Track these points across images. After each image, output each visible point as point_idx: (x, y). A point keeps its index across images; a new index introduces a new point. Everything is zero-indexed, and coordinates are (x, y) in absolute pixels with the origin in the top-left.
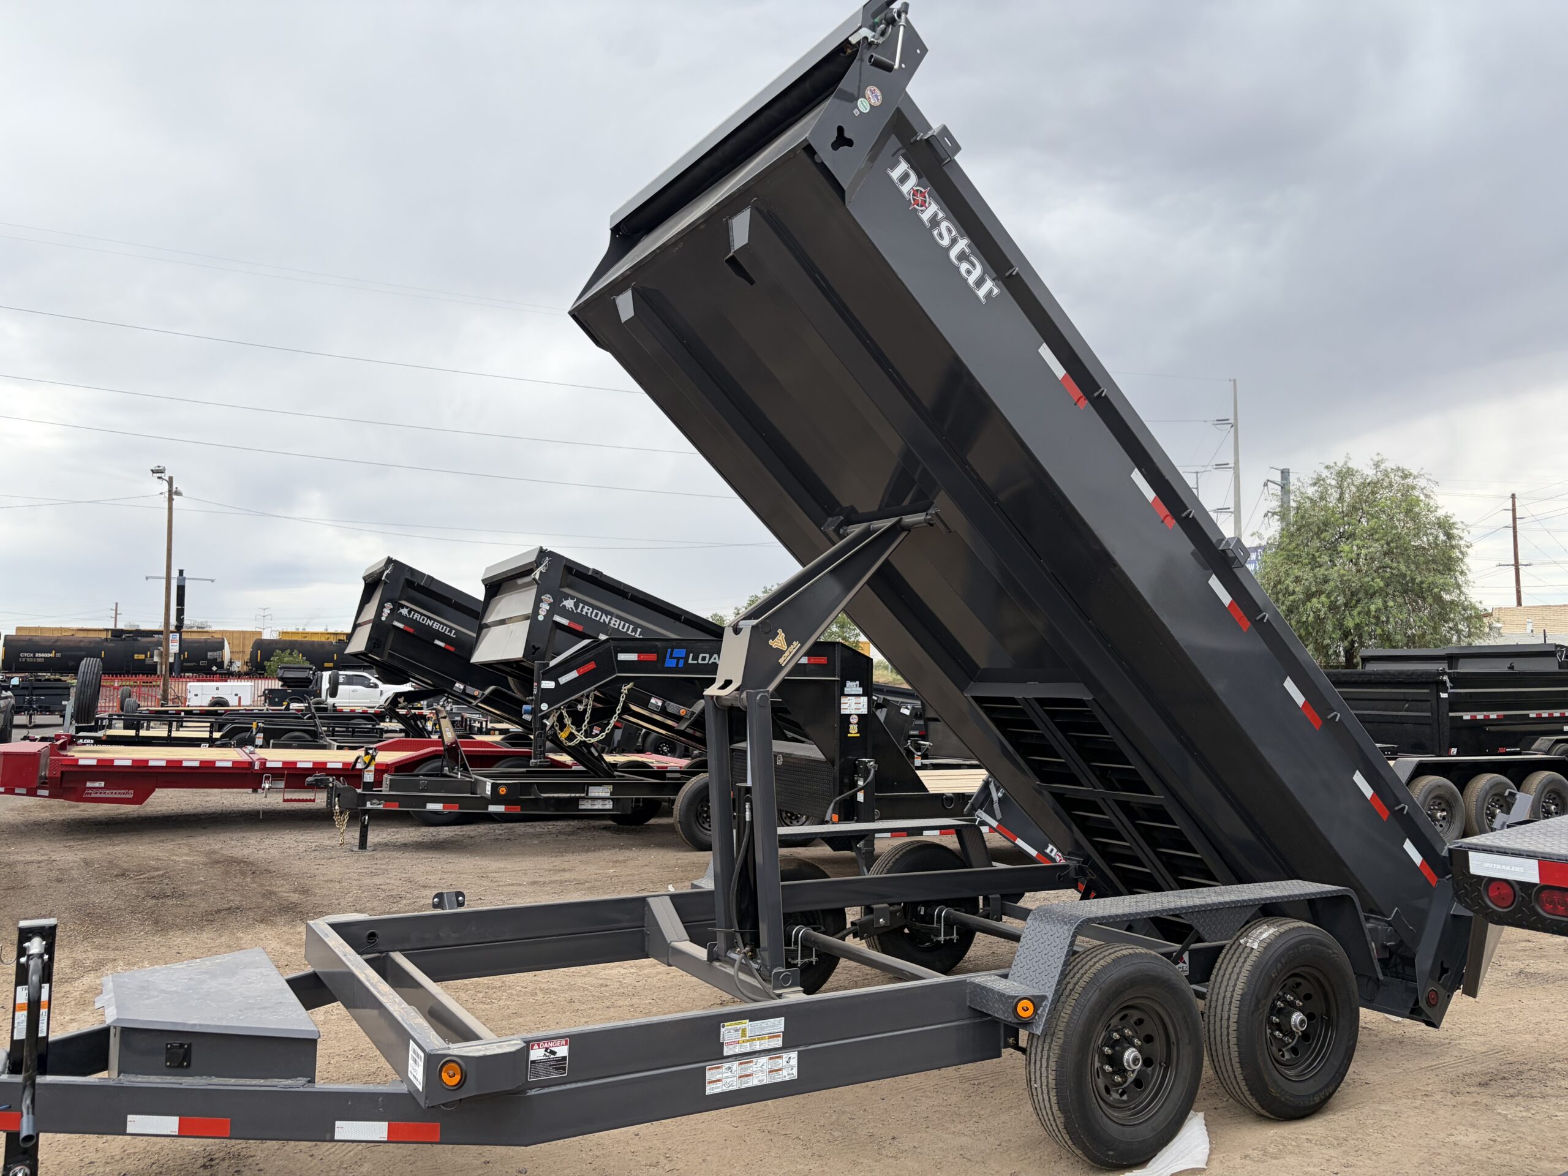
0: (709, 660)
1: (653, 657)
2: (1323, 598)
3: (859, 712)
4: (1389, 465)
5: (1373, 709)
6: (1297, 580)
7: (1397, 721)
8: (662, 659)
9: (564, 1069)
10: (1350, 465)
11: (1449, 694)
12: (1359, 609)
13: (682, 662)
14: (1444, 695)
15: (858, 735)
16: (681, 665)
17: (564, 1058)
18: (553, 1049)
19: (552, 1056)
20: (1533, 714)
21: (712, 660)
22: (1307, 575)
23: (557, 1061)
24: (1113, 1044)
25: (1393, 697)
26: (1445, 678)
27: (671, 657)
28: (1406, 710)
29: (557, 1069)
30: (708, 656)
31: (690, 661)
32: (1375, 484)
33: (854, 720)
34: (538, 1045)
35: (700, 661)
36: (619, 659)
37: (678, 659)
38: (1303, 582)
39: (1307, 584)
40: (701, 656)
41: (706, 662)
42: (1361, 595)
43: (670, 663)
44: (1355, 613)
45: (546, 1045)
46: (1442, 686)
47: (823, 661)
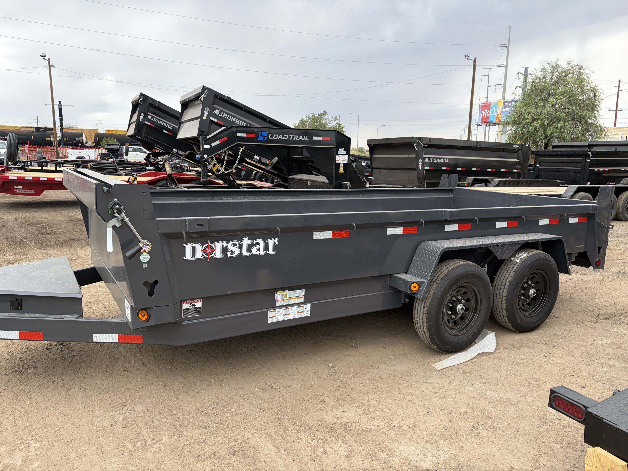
1: (253, 135)
2: (539, 121)
3: (344, 162)
4: (573, 63)
5: (557, 166)
6: (529, 113)
7: (567, 171)
8: (257, 136)
9: (200, 312)
10: (558, 63)
12: (553, 126)
13: (266, 138)
14: (588, 160)
15: (343, 172)
16: (265, 139)
17: (200, 308)
18: (193, 303)
19: (194, 307)
20: (623, 169)
21: (279, 138)
22: (533, 111)
23: (196, 309)
24: (452, 302)
25: (567, 161)
26: (590, 153)
27: (261, 136)
28: (571, 167)
29: (196, 312)
30: (277, 135)
31: (270, 138)
32: (567, 72)
33: (342, 165)
34: (187, 302)
35: (274, 138)
36: (238, 136)
37: (264, 136)
38: (532, 114)
39: (533, 115)
40: (274, 135)
41: (277, 138)
42: (555, 120)
43: (261, 138)
44: (551, 128)
45: (190, 302)
46: (588, 156)
47: (328, 139)
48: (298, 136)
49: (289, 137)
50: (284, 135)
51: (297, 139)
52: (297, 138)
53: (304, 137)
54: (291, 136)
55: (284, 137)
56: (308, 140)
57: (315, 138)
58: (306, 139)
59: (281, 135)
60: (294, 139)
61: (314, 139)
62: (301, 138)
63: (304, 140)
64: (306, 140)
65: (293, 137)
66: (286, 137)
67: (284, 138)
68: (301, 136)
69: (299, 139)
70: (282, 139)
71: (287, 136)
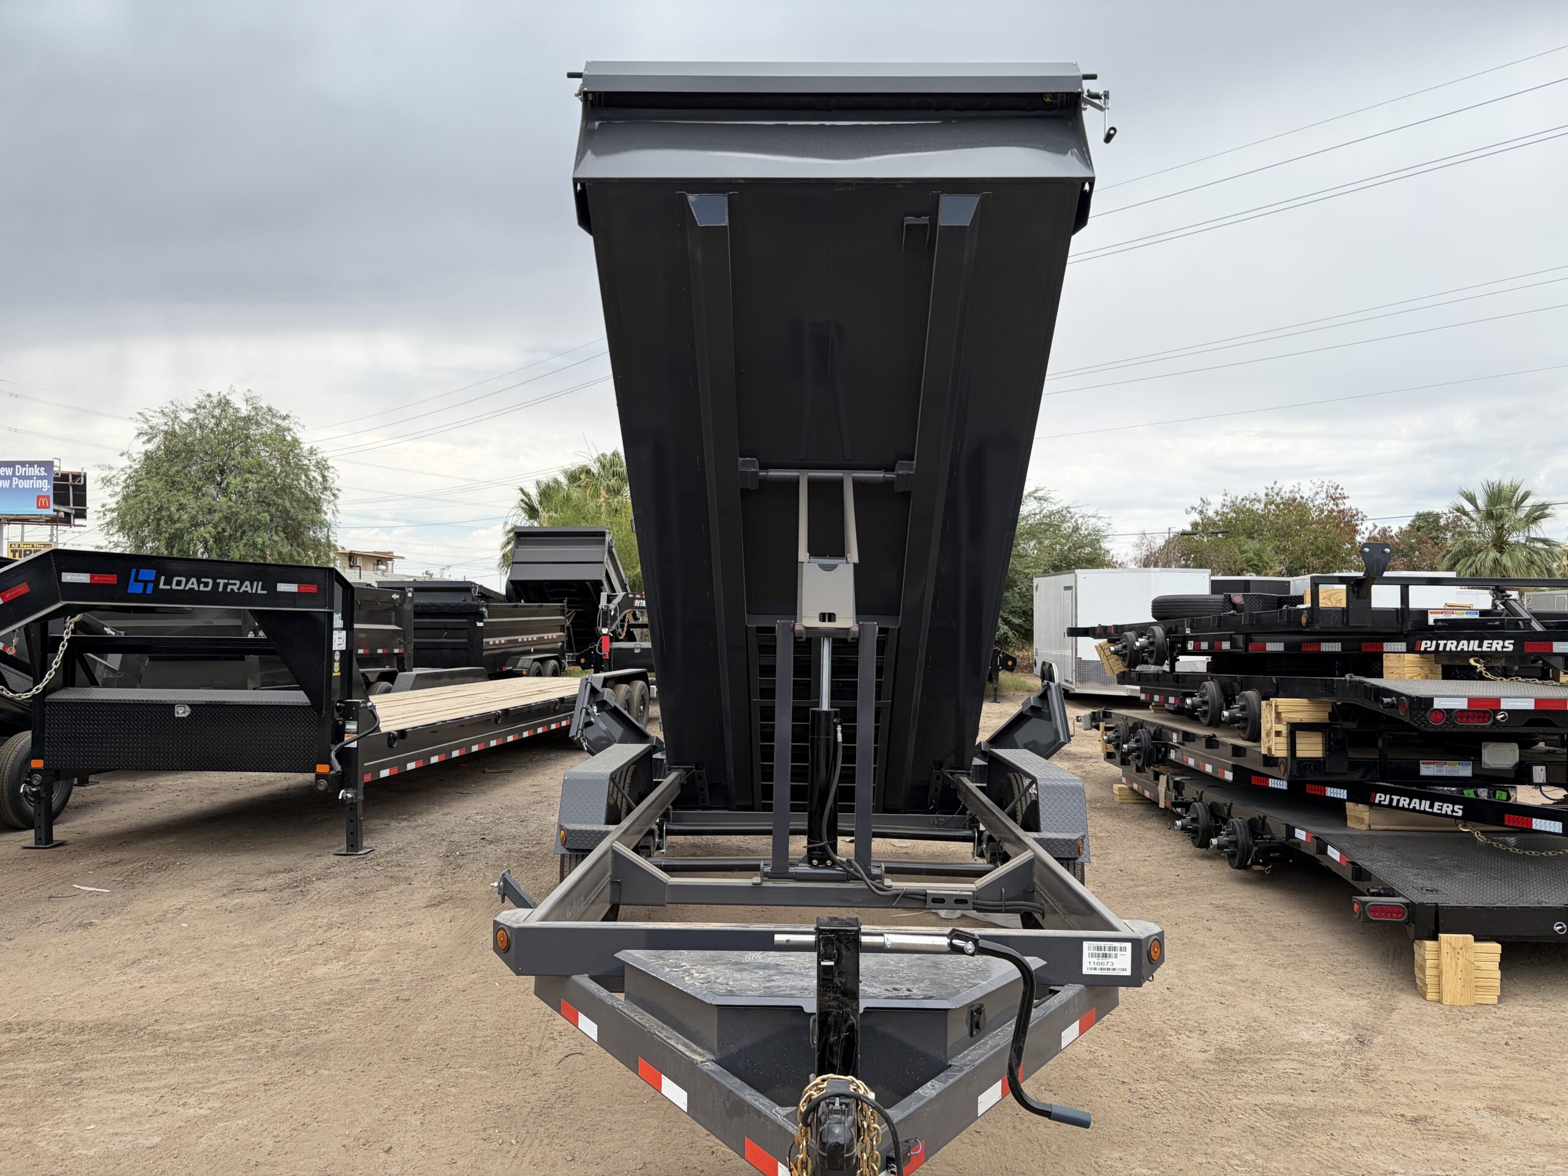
0: (185, 586)
1: (112, 579)
3: (341, 648)
8: (124, 581)
10: (229, 398)
11: (485, 623)
12: (244, 541)
13: (150, 586)
14: (480, 624)
15: (340, 674)
16: (149, 591)
20: (520, 638)
21: (189, 586)
25: (436, 626)
26: (484, 609)
27: (136, 580)
28: (446, 637)
30: (184, 579)
31: (162, 586)
33: (337, 657)
35: (174, 587)
36: (63, 580)
37: (146, 582)
40: (175, 579)
41: (181, 588)
43: (135, 588)
46: (480, 616)
47: (313, 589)
48: (238, 582)
49: (216, 585)
50: (203, 580)
51: (236, 591)
52: (238, 586)
53: (255, 583)
54: (222, 582)
55: (202, 585)
56: (265, 592)
57: (282, 587)
58: (258, 588)
59: (194, 580)
60: (229, 590)
61: (278, 590)
62: (247, 587)
63: (254, 591)
64: (259, 591)
65: (226, 585)
66: (206, 585)
67: (202, 588)
68: (247, 583)
69: (241, 591)
70: (196, 589)
71: (210, 581)
